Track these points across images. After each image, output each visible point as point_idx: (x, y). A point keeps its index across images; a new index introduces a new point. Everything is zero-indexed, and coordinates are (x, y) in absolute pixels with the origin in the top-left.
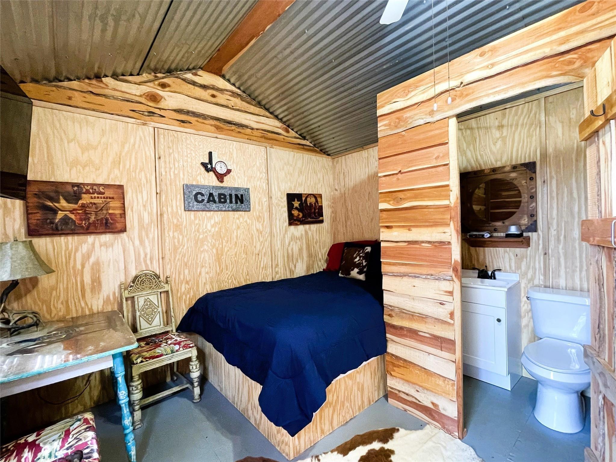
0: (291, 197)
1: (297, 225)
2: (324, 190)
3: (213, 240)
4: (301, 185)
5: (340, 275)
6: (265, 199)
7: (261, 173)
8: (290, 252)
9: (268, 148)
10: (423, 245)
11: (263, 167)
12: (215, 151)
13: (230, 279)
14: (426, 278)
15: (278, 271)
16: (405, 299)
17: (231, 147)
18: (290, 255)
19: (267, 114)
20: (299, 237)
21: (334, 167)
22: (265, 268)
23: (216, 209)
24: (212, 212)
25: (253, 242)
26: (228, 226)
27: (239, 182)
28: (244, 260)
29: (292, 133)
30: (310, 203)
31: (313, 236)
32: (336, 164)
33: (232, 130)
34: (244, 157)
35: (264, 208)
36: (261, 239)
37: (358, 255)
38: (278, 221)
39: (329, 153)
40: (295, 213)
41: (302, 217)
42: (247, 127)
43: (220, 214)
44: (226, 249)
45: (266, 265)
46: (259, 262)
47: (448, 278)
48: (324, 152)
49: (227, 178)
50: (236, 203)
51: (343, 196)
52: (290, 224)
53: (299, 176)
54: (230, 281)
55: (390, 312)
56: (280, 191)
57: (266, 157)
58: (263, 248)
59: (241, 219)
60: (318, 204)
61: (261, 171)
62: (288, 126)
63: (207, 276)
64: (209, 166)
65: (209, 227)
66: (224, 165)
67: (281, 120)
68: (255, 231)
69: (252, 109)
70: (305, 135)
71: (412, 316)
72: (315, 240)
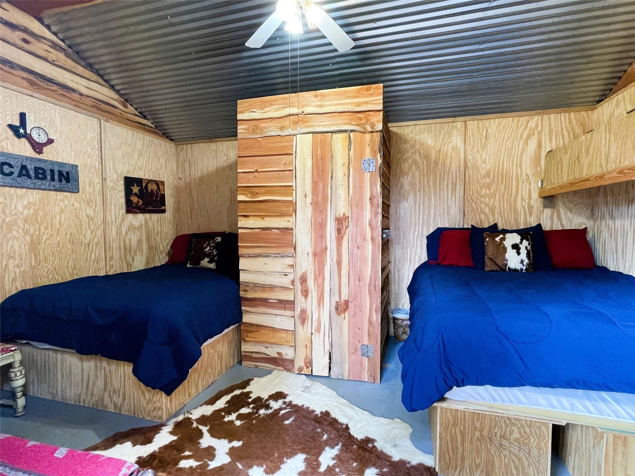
0: (129, 182)
1: (136, 213)
2: (166, 176)
3: (26, 225)
4: (141, 168)
5: (188, 266)
6: (97, 180)
7: (92, 149)
8: (128, 243)
9: (102, 121)
10: (273, 230)
11: (96, 142)
12: (30, 113)
13: (51, 274)
14: (275, 257)
15: (113, 265)
16: (258, 275)
17: (53, 111)
18: (128, 246)
19: (100, 80)
20: (138, 227)
21: (178, 155)
22: (97, 261)
23: (32, 186)
24: (24, 190)
25: (81, 230)
26: (48, 208)
27: (64, 157)
28: (69, 251)
29: (131, 109)
30: (151, 190)
31: (154, 226)
32: (181, 151)
33: (53, 91)
34: (71, 127)
35: (97, 191)
36: (92, 228)
37: (209, 244)
38: (113, 207)
39: (172, 138)
40: (134, 199)
41: (142, 205)
42: (74, 91)
43: (37, 193)
44: (44, 238)
45: (97, 258)
46: (89, 253)
47: (291, 255)
48: (166, 135)
49: (48, 149)
50: (60, 181)
51: (188, 185)
52: (128, 211)
53: (139, 158)
54: (50, 276)
55: (246, 288)
56: (117, 173)
57: (99, 131)
58: (94, 238)
59: (66, 201)
60: (160, 192)
61: (92, 146)
62: (126, 100)
63: (17, 270)
64: (22, 131)
65: (20, 208)
66: (44, 132)
67: (117, 92)
68: (85, 217)
69: (80, 70)
70: (145, 114)
71: (264, 287)
72: (156, 231)
